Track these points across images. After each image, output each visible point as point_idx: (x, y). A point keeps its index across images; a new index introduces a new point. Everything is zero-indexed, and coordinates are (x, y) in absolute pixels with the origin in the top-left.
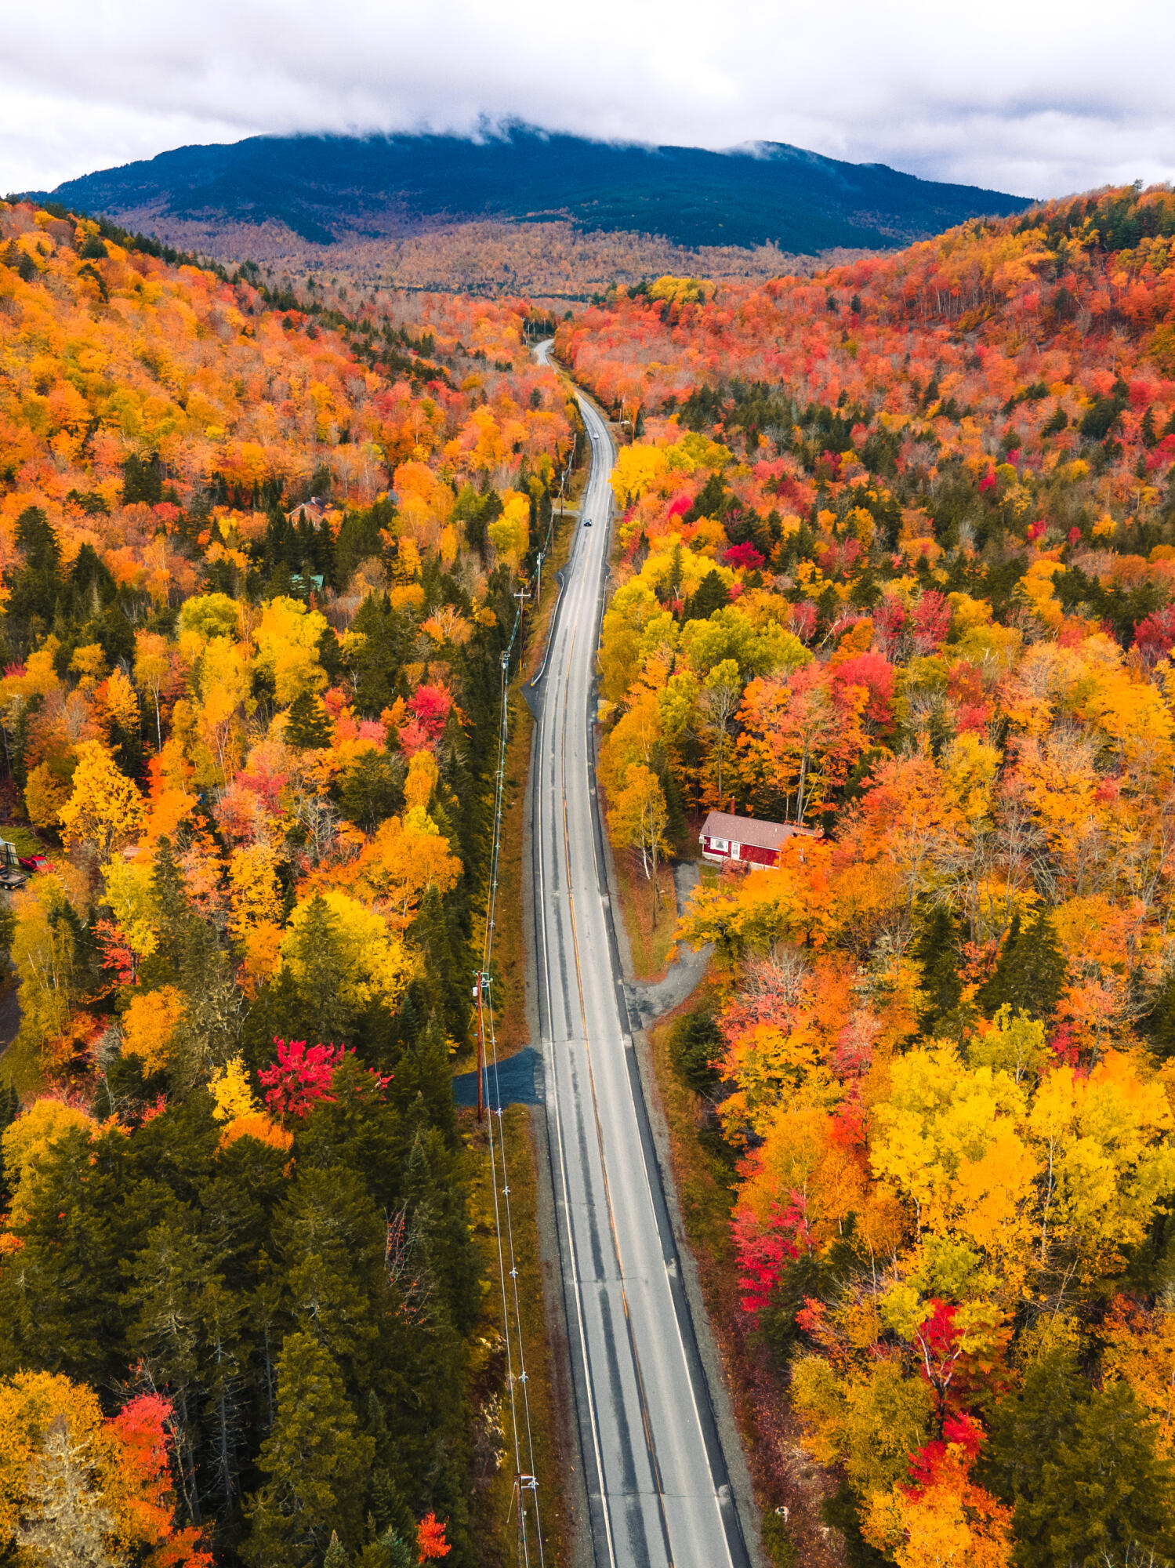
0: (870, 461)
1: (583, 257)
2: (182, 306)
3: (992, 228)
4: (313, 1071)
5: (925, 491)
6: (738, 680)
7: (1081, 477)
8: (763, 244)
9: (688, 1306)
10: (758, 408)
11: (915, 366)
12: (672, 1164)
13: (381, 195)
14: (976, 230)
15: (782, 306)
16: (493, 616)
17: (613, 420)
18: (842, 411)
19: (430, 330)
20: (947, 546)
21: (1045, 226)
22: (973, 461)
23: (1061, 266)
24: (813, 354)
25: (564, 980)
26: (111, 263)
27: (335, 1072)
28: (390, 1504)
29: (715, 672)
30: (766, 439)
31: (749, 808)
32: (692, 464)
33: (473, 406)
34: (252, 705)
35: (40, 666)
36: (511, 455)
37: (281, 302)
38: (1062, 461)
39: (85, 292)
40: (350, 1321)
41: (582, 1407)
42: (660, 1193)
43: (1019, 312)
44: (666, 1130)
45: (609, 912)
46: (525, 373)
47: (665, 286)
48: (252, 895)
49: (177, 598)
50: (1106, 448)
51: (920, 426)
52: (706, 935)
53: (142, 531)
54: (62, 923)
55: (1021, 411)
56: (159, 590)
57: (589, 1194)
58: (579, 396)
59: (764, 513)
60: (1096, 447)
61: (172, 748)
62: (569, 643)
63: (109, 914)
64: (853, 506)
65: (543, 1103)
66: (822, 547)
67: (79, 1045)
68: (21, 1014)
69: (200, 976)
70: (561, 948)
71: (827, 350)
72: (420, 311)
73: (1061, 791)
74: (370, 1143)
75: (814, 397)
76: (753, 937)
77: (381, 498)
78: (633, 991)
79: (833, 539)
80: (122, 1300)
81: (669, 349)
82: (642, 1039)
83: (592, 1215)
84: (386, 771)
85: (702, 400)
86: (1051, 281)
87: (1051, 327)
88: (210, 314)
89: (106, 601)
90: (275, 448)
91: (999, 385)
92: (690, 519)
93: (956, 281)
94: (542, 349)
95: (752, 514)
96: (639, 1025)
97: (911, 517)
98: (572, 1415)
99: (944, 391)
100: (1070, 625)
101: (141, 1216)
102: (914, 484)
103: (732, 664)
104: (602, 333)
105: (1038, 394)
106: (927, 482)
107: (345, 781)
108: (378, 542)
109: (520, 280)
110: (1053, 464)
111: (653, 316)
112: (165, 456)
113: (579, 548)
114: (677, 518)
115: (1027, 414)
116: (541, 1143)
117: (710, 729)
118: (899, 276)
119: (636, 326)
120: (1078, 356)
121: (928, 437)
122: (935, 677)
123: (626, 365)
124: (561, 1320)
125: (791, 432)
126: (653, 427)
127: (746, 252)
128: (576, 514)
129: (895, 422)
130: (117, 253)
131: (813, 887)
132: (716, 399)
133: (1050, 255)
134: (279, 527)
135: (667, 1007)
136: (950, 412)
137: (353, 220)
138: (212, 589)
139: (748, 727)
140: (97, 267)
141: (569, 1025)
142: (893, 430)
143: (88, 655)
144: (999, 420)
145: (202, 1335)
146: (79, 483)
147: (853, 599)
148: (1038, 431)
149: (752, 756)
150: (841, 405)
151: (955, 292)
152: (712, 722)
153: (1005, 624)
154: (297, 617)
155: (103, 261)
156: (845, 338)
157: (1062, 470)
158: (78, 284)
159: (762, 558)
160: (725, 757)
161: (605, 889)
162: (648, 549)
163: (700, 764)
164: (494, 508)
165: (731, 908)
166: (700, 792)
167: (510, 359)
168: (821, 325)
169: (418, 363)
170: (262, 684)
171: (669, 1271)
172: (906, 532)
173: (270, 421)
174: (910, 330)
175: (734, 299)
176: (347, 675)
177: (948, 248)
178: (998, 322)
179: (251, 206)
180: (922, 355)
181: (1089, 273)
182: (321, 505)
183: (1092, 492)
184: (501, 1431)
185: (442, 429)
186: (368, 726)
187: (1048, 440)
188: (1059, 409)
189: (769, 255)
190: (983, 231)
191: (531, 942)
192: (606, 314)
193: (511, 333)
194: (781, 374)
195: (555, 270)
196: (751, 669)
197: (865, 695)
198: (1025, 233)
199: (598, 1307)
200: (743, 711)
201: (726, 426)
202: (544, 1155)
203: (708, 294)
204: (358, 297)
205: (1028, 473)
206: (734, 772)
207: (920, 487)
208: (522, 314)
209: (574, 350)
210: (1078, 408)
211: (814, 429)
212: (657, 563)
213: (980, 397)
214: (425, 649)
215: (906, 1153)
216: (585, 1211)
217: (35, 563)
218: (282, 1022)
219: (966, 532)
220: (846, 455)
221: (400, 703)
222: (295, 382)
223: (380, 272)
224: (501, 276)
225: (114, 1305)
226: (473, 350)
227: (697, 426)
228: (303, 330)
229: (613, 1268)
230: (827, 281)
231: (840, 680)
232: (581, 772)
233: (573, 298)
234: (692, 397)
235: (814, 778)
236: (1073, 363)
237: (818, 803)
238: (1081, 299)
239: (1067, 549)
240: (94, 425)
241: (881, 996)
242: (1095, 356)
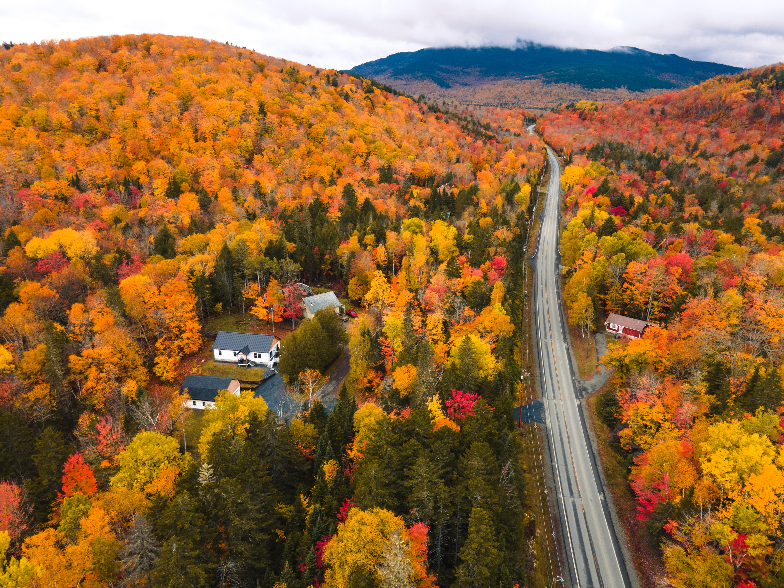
0: (669, 175)
1: (546, 93)
2: (400, 111)
3: (727, 79)
4: (465, 403)
5: (693, 187)
6: (625, 262)
7: (765, 183)
8: (620, 87)
9: (609, 513)
10: (620, 153)
11: (687, 137)
12: (599, 454)
13: (469, 70)
14: (719, 80)
15: (631, 112)
16: (519, 231)
17: (559, 156)
18: (656, 154)
19: (488, 120)
20: (706, 210)
21: (751, 78)
22: (715, 175)
23: (758, 95)
24: (643, 131)
25: (551, 375)
26: (375, 95)
27: (474, 404)
28: (507, 579)
29: (615, 257)
30: (623, 165)
31: (626, 313)
32: (594, 174)
33: (506, 150)
34: (431, 260)
35: (354, 241)
36: (521, 169)
37: (434, 109)
38: (757, 176)
39: (367, 106)
40: (491, 504)
41: (568, 548)
42: (595, 465)
43: (738, 114)
44: (596, 439)
45: (568, 350)
46: (526, 137)
47: (581, 104)
48: (434, 332)
49: (399, 219)
50: (778, 171)
51: (690, 161)
52: (614, 363)
53: (386, 194)
54: (367, 336)
55: (737, 155)
56: (393, 215)
57: (566, 462)
58: (546, 146)
59: (627, 194)
60: (773, 171)
61: (402, 274)
62: (546, 242)
63: (383, 334)
64: (664, 193)
65: (545, 423)
66: (652, 209)
67: (370, 382)
68: (349, 368)
69: (425, 363)
70: (549, 363)
71: (650, 130)
72: (484, 113)
73: (774, 316)
74: (490, 434)
75: (643, 149)
76: (633, 366)
77: (473, 183)
78: (579, 382)
79: (657, 206)
80: (406, 484)
81: (582, 129)
82: (584, 403)
83: (567, 470)
84: (484, 288)
85: (596, 149)
86: (753, 101)
87: (752, 121)
88: (410, 114)
89: (374, 219)
90: (433, 164)
91: (727, 144)
92: (595, 196)
93: (709, 101)
94: (531, 128)
95: (622, 194)
96: (582, 396)
97: (689, 198)
98: (564, 551)
99: (701, 146)
100: (770, 245)
101: (410, 452)
102: (688, 185)
103: (623, 254)
104: (555, 122)
105: (745, 148)
106: (694, 184)
107: (467, 291)
108: (472, 200)
109: (520, 102)
110: (752, 178)
111: (576, 116)
112: (393, 166)
113: (547, 205)
114: (590, 195)
115: (740, 157)
116: (545, 439)
117: (611, 280)
118: (682, 100)
119: (569, 120)
120: (763, 133)
121: (694, 165)
122: (711, 265)
123: (565, 135)
124: (557, 511)
125: (634, 162)
126: (576, 158)
127: (613, 91)
128: (546, 192)
129: (680, 159)
130: (377, 91)
131: (660, 348)
132: (602, 148)
133: (753, 90)
134: (435, 194)
135: (594, 390)
136: (704, 155)
137: (458, 79)
138: (412, 216)
139: (628, 280)
140: (370, 96)
141: (554, 393)
142: (678, 162)
143: (369, 238)
144: (727, 159)
145: (436, 502)
146: (364, 175)
147: (671, 231)
148: (745, 163)
149: (628, 292)
150: (655, 152)
151: (708, 106)
152: (613, 277)
153: (740, 244)
154: (445, 228)
155: (373, 94)
156: (657, 125)
157: (757, 180)
158: (364, 103)
159: (626, 212)
160: (617, 292)
161: (565, 341)
162: (578, 207)
163: (606, 294)
164: (517, 189)
165: (625, 353)
166: (605, 305)
167: (519, 132)
168: (647, 120)
169: (486, 133)
170: (434, 252)
171: (600, 497)
172: (686, 204)
173: (431, 154)
174: (687, 121)
175: (610, 109)
176: (467, 251)
177: (706, 88)
178: (728, 118)
179: (421, 74)
180: (692, 132)
181: (771, 99)
182: (450, 186)
183: (771, 190)
184: (535, 552)
185: (494, 158)
186: (476, 271)
187: (749, 167)
188: (755, 155)
189: (623, 92)
190: (722, 80)
191: (537, 359)
192: (557, 115)
193: (519, 122)
194: (629, 139)
195: (534, 98)
196: (631, 257)
197: (680, 271)
198: (742, 81)
199: (572, 508)
200: (626, 273)
201: (606, 159)
202: (546, 444)
203: (600, 107)
204: (461, 108)
205: (741, 181)
206: (621, 298)
207: (691, 186)
208: (523, 115)
209: (543, 129)
210: (764, 154)
211: (644, 162)
212: (584, 212)
213: (717, 149)
214: (496, 242)
215: (720, 466)
216: (564, 468)
217: (349, 203)
218: (453, 382)
219: (714, 205)
220: (658, 172)
221: (488, 263)
222: (440, 139)
223: (468, 99)
224: (513, 100)
225: (402, 486)
226: (505, 129)
227: (595, 159)
228: (443, 120)
229: (577, 492)
230: (650, 102)
231: (670, 263)
232: (554, 293)
233: (542, 109)
234: (592, 148)
235: (656, 303)
236: (762, 135)
237: (656, 313)
238: (767, 109)
239: (762, 213)
240: (369, 154)
241: (695, 396)
242: (773, 133)
